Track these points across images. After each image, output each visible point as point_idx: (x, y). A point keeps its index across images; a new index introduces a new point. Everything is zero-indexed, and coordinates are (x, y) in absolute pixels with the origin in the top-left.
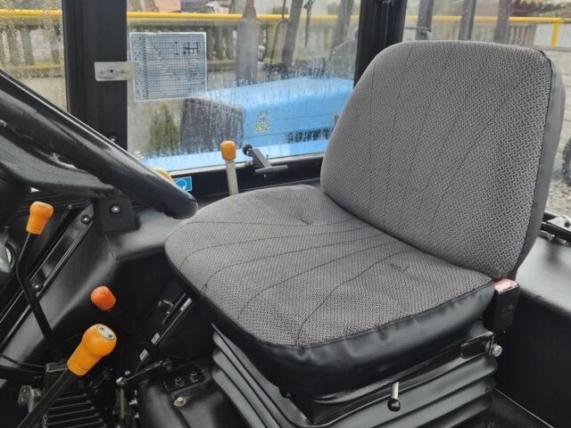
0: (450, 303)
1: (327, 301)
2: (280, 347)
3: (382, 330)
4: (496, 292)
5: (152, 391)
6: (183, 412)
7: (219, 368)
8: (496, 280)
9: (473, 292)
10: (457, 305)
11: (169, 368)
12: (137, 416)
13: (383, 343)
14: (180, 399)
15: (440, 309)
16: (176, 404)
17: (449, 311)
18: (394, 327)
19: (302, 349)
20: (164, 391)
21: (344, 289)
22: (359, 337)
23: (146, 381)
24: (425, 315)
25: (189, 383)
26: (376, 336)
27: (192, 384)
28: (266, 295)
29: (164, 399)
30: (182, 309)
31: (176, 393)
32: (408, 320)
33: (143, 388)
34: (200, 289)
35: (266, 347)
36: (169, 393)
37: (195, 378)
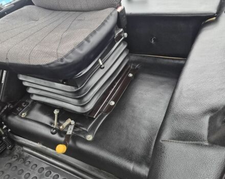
0: (105, 21)
1: (61, 41)
2: (53, 63)
3: (87, 39)
4: (118, 12)
5: (10, 118)
6: (28, 117)
7: (32, 94)
8: (117, 8)
9: (111, 14)
10: (108, 21)
11: (11, 107)
12: (9, 130)
13: (90, 44)
14: (23, 114)
15: (103, 24)
16: (22, 116)
17: (106, 23)
18: (90, 37)
19: (62, 60)
20: (15, 115)
21: (65, 34)
22: (80, 45)
23: (5, 116)
24: (99, 28)
25: (23, 108)
26: (86, 42)
27: (24, 107)
28: (36, 49)
29: (17, 117)
30: (2, 82)
31: (20, 113)
32: (94, 32)
33: (5, 119)
34: (5, 62)
35: (47, 66)
36: (18, 114)
37: (24, 105)
